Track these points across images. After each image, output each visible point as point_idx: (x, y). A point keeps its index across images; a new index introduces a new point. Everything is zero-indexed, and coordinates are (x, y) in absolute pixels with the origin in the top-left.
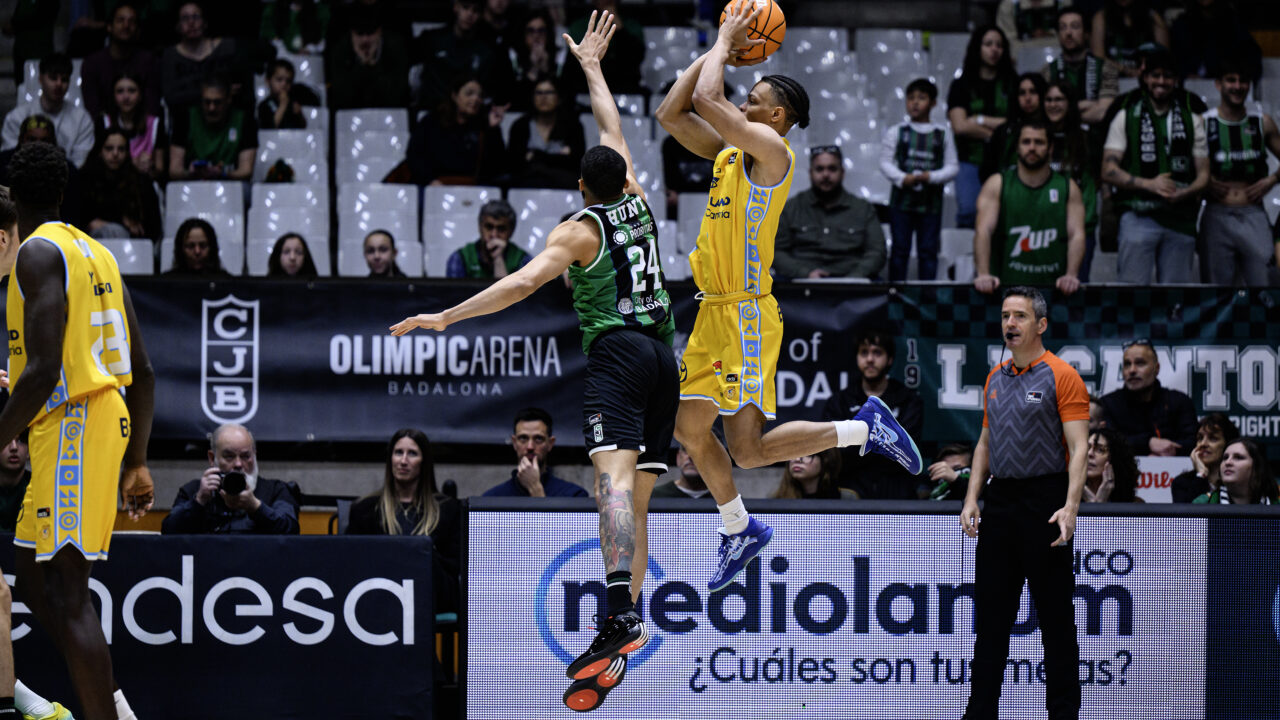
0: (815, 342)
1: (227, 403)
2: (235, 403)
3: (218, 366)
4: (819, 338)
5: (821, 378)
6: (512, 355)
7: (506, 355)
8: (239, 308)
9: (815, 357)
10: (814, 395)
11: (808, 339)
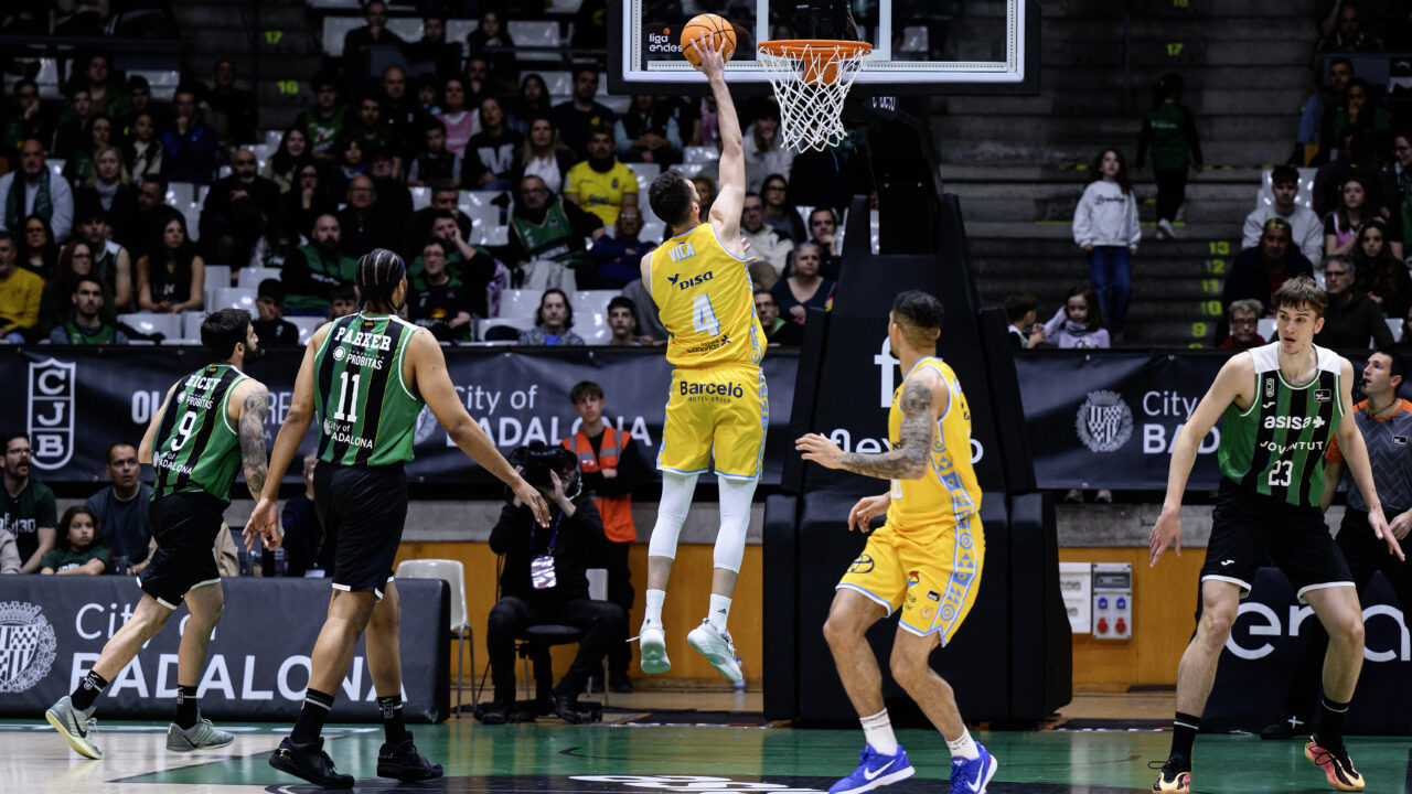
0: (532, 393)
1: (48, 450)
2: (55, 450)
3: (41, 419)
4: (535, 390)
5: (536, 422)
6: (282, 407)
7: (277, 408)
8: (59, 369)
9: (531, 406)
10: (530, 436)
11: (526, 391)
